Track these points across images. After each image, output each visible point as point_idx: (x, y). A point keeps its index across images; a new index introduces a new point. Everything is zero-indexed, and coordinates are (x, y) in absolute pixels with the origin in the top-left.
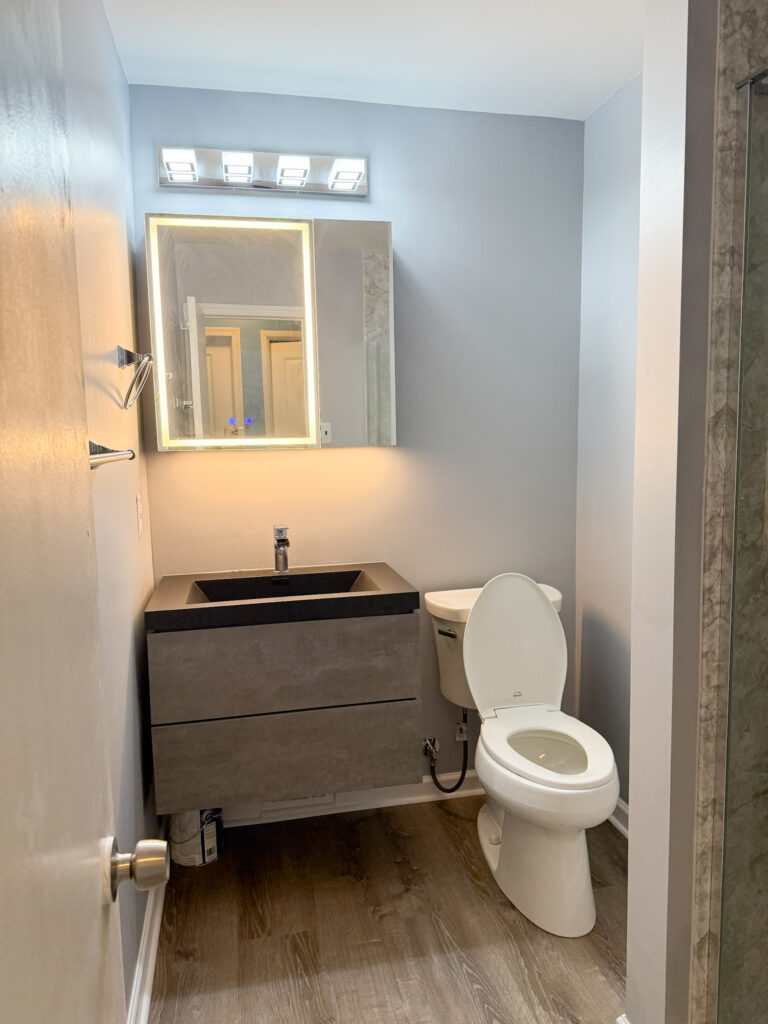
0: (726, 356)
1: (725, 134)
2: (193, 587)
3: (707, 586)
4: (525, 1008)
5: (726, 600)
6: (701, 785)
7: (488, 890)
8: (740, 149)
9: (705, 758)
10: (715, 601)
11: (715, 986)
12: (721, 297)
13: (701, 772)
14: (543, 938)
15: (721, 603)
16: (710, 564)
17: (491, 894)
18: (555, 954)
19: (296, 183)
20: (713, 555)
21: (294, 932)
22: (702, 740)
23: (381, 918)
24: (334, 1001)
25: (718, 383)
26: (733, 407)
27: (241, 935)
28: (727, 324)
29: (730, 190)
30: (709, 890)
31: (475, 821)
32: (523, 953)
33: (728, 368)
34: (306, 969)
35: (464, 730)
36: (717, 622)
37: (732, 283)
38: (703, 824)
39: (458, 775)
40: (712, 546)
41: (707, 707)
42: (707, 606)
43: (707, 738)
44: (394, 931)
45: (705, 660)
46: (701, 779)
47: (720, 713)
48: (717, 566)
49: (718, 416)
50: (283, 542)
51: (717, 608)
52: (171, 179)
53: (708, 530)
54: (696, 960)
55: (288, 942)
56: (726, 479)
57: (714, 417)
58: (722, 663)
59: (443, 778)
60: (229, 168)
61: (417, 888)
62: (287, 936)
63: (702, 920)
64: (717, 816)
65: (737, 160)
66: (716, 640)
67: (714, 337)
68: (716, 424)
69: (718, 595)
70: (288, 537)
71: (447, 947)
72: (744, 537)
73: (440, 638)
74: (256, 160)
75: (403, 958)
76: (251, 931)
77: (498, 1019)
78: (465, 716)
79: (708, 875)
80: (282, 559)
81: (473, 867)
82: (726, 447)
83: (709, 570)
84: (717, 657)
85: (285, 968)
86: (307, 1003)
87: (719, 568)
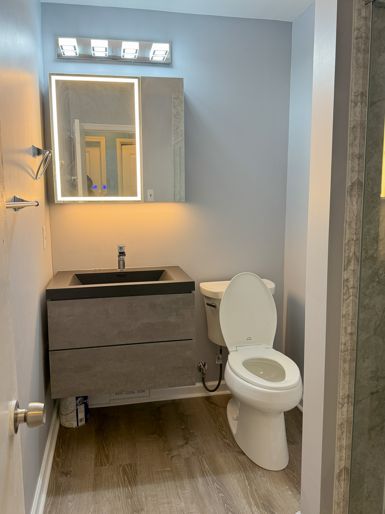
0: (358, 152)
1: (359, 29)
2: (74, 277)
3: (346, 278)
4: (247, 507)
5: (356, 286)
6: (341, 387)
7: (231, 444)
8: (367, 38)
9: (343, 372)
10: (350, 286)
11: (347, 496)
12: (355, 120)
13: (341, 380)
14: (259, 470)
15: (353, 288)
16: (348, 267)
17: (232, 446)
18: (265, 479)
19: (132, 57)
20: (349, 261)
21: (124, 463)
22: (342, 362)
23: (172, 457)
24: (144, 500)
25: (353, 167)
26: (361, 181)
27: (96, 465)
28: (358, 135)
29: (361, 61)
30: (345, 444)
31: (226, 408)
32: (248, 478)
33: (359, 158)
34: (130, 483)
35: (220, 358)
36: (351, 298)
37: (361, 112)
38: (342, 408)
39: (216, 383)
40: (349, 257)
41: (345, 344)
42: (345, 289)
43: (345, 362)
44: (178, 465)
45: (344, 319)
46: (341, 384)
47: (352, 347)
48: (351, 267)
49: (353, 185)
50: (122, 254)
51: (351, 290)
52: (64, 54)
53: (346, 248)
54: (337, 482)
55: (121, 469)
56: (357, 220)
57: (351, 186)
58: (353, 321)
59: (209, 384)
60: (95, 48)
61: (192, 442)
62: (121, 465)
63: (341, 460)
64: (349, 404)
65: (365, 44)
66: (350, 308)
67: (351, 142)
68: (351, 190)
69: (352, 283)
70: (125, 251)
71: (207, 474)
72: (366, 252)
73: (208, 308)
74: (109, 44)
75: (182, 479)
76: (101, 462)
77: (232, 512)
78: (221, 351)
79: (344, 436)
80: (122, 263)
81: (223, 432)
82: (357, 202)
83: (347, 269)
84: (350, 317)
85: (118, 482)
86: (129, 500)
87: (353, 269)
